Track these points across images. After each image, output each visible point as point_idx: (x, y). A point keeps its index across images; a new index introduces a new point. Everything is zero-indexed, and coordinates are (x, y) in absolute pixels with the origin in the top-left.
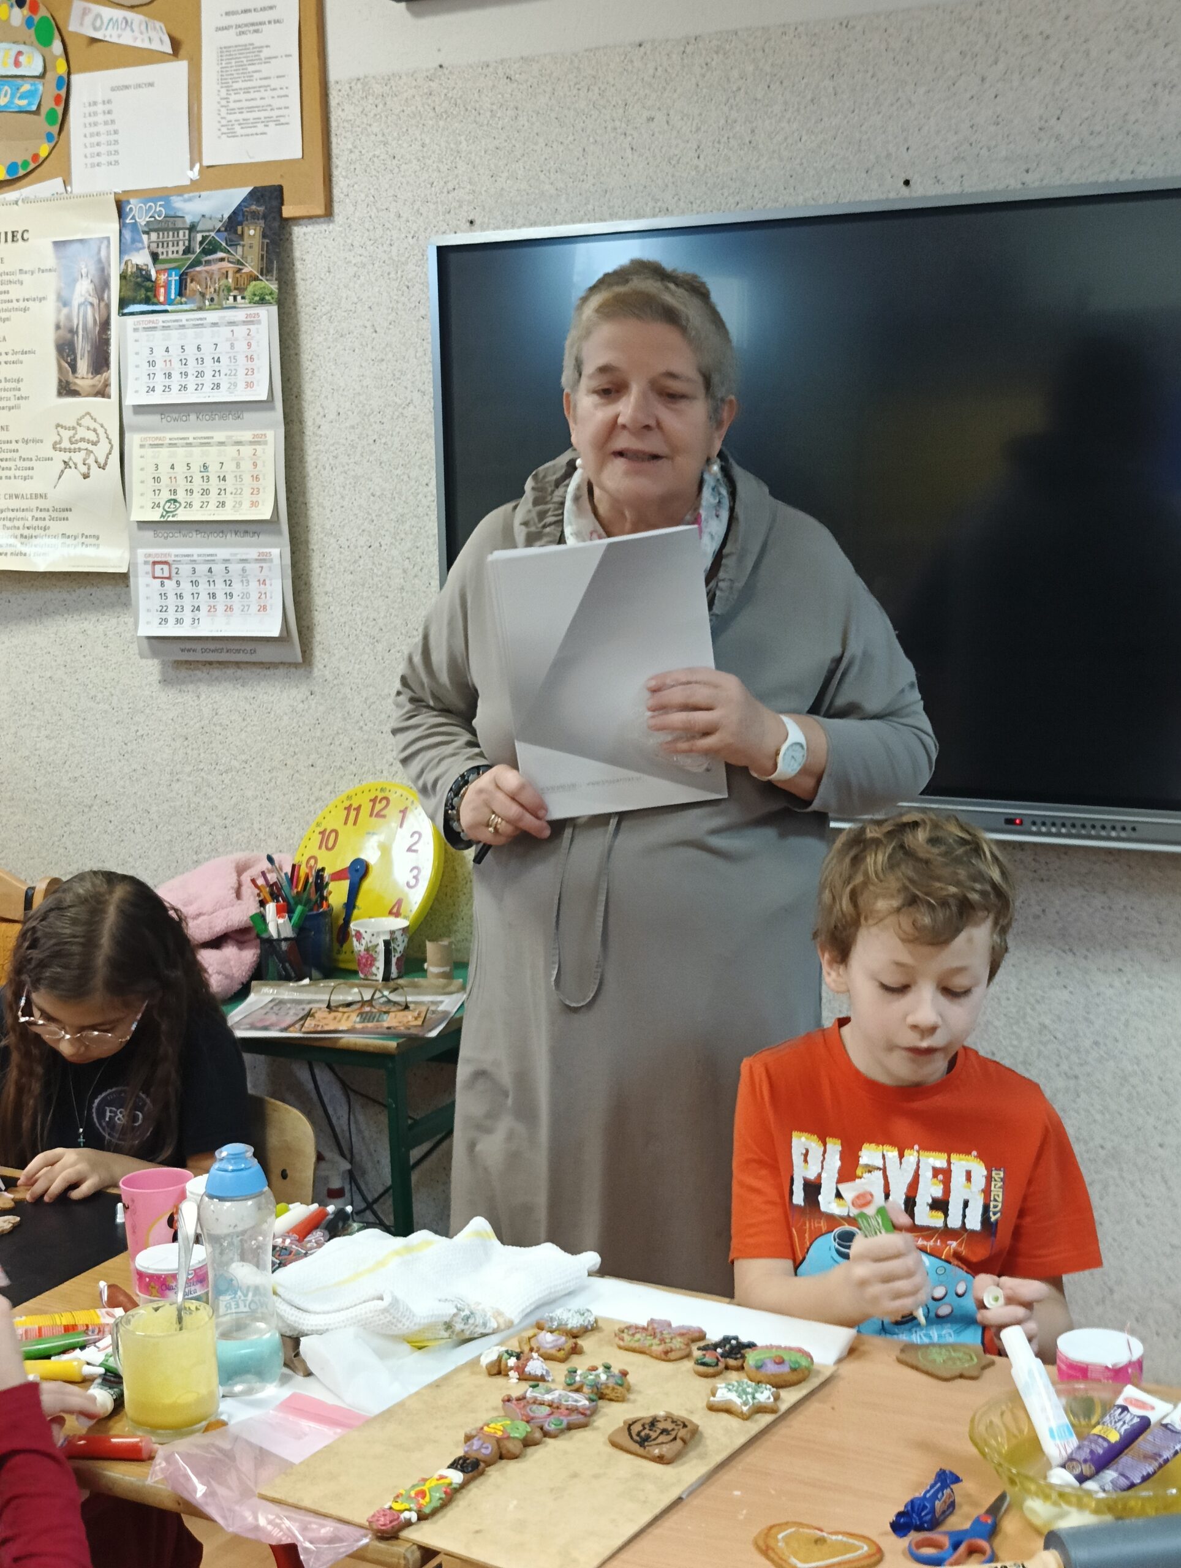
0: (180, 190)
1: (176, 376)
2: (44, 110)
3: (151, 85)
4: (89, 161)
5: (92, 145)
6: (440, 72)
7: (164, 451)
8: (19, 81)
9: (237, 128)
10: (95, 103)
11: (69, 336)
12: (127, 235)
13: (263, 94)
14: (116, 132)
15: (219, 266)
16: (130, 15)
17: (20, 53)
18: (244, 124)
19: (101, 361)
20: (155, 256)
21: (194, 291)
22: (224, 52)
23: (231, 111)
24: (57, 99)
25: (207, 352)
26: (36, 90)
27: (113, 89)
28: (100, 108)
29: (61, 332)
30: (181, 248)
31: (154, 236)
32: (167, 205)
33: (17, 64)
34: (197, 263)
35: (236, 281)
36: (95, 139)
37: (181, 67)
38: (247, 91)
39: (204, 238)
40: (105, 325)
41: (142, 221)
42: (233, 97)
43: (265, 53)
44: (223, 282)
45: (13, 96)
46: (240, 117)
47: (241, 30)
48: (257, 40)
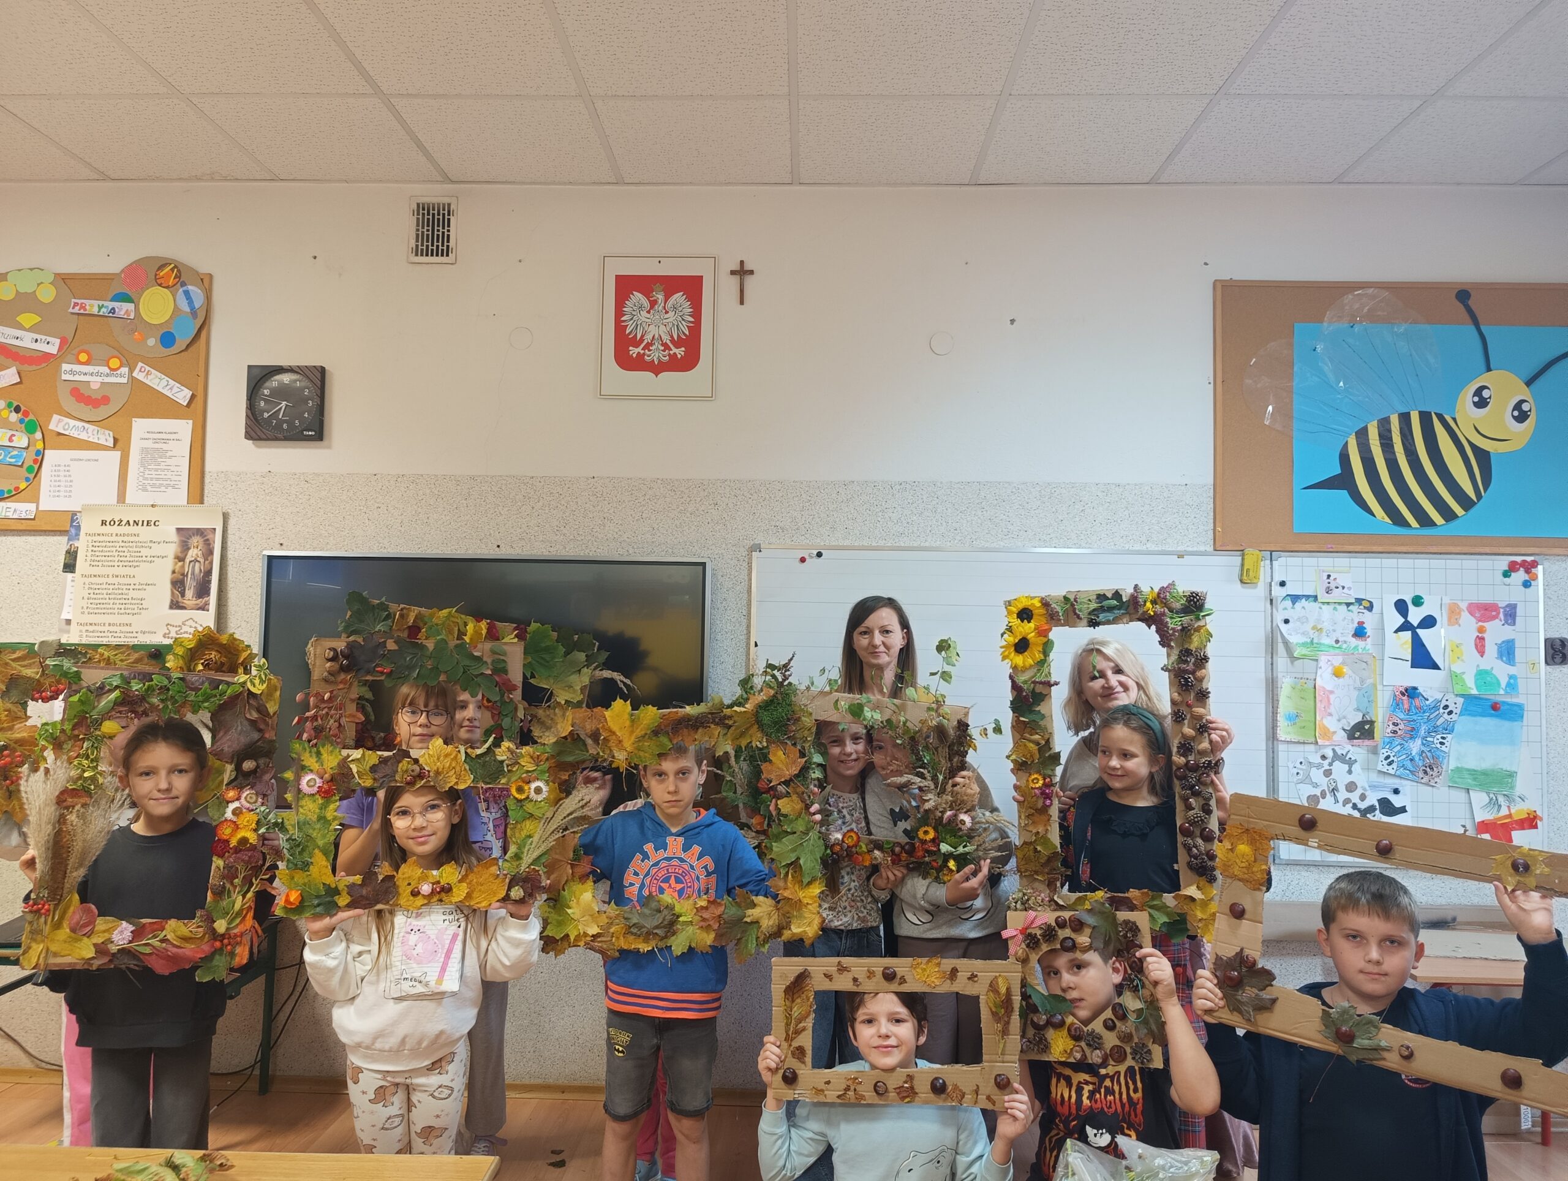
2: (25, 466)
3: (97, 460)
4: (52, 494)
5: (55, 486)
6: (269, 474)
8: (11, 449)
9: (149, 488)
10: (59, 466)
13: (166, 473)
14: (71, 481)
16: (87, 425)
17: (13, 435)
18: (153, 486)
22: (144, 450)
23: (146, 479)
24: (35, 461)
26: (22, 455)
27: (71, 460)
28: (62, 468)
33: (10, 440)
36: (57, 484)
37: (117, 455)
38: (156, 470)
42: (147, 472)
43: (169, 454)
45: (6, 456)
46: (152, 482)
47: (156, 441)
48: (165, 447)
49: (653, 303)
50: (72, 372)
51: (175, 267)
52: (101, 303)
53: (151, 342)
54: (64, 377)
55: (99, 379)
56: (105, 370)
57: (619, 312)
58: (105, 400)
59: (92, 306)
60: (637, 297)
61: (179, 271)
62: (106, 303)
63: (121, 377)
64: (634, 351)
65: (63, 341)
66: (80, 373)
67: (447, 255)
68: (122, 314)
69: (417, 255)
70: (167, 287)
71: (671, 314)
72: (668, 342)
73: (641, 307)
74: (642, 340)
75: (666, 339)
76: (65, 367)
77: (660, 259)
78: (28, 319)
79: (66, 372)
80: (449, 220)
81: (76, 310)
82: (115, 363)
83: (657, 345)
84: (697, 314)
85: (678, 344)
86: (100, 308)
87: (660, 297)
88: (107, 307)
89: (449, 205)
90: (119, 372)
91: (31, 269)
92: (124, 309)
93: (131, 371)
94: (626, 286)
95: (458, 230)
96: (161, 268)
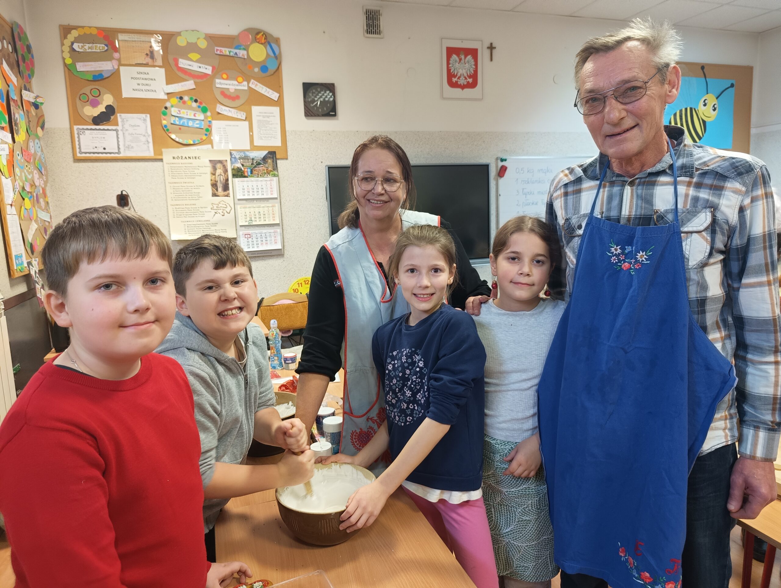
0: (248, 150)
1: (251, 192)
2: (204, 128)
3: (238, 126)
6: (314, 131)
7: (247, 209)
8: (196, 120)
9: (263, 138)
10: (220, 128)
11: (215, 182)
12: (233, 159)
15: (261, 168)
16: (231, 109)
17: (195, 114)
18: (265, 138)
19: (226, 188)
20: (243, 165)
21: (255, 173)
22: (259, 121)
23: (262, 134)
24: (208, 126)
25: (260, 187)
26: (202, 123)
27: (226, 126)
28: (222, 130)
29: (212, 182)
30: (250, 164)
31: (242, 160)
32: (244, 153)
33: (195, 116)
34: (255, 167)
35: (267, 172)
36: (221, 137)
37: (247, 123)
38: (266, 130)
39: (256, 162)
40: (227, 180)
41: (237, 157)
42: (261, 131)
43: (271, 123)
44: (263, 172)
45: (194, 123)
46: (264, 136)
47: (264, 117)
48: (268, 119)
49: (460, 60)
50: (220, 83)
51: (264, 34)
52: (230, 50)
53: (256, 70)
54: (218, 86)
55: (234, 87)
56: (236, 83)
57: (448, 63)
58: (238, 97)
59: (226, 51)
60: (454, 57)
61: (266, 36)
62: (232, 50)
63: (244, 86)
64: (454, 80)
65: (214, 68)
66: (224, 84)
67: (380, 34)
68: (241, 56)
69: (367, 33)
70: (262, 44)
71: (467, 64)
72: (466, 76)
73: (456, 61)
74: (457, 75)
75: (465, 75)
76: (217, 81)
77: (462, 40)
78: (195, 56)
79: (218, 83)
80: (379, 18)
81: (218, 53)
82: (240, 79)
83: (462, 78)
84: (476, 65)
85: (470, 77)
86: (230, 52)
87: (463, 57)
88: (233, 52)
89: (379, 11)
90: (243, 84)
91: (193, 31)
92: (242, 53)
93: (248, 84)
94: (451, 51)
95: (384, 22)
96: (258, 33)
